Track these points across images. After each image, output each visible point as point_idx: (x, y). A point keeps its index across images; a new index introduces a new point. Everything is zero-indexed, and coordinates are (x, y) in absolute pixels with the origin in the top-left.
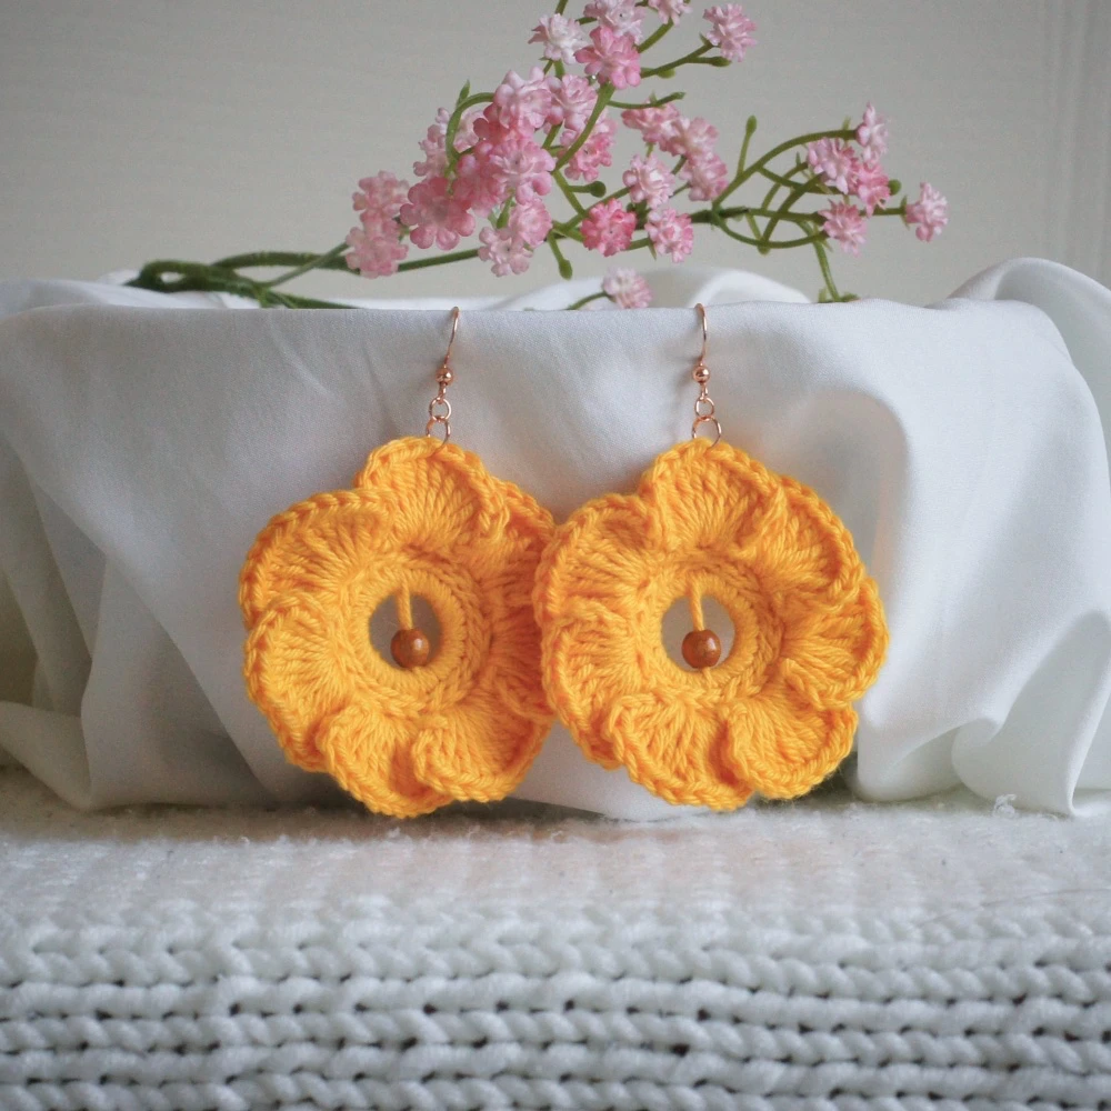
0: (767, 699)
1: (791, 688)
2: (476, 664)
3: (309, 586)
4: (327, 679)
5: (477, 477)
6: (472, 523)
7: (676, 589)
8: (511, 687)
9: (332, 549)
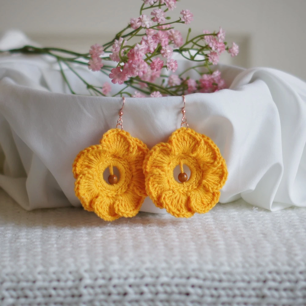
0: (199, 190)
1: (204, 187)
2: (128, 182)
3: (89, 167)
4: (94, 190)
5: (129, 138)
6: (128, 150)
7: (177, 163)
8: (137, 189)
9: (95, 158)
